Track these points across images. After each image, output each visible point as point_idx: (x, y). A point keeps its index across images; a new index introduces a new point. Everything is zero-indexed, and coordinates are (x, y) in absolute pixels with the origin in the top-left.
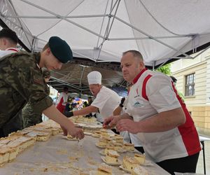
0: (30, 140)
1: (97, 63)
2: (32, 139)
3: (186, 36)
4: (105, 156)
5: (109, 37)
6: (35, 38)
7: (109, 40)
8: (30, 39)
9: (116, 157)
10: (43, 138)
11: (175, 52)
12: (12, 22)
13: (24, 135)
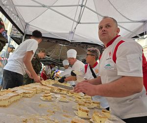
0: (16, 96)
1: (71, 43)
2: (18, 95)
3: (139, 22)
4: (77, 110)
5: (81, 22)
6: (27, 24)
7: (81, 23)
8: (24, 25)
9: (87, 112)
10: (28, 95)
11: (131, 33)
12: (9, 10)
13: (13, 91)
